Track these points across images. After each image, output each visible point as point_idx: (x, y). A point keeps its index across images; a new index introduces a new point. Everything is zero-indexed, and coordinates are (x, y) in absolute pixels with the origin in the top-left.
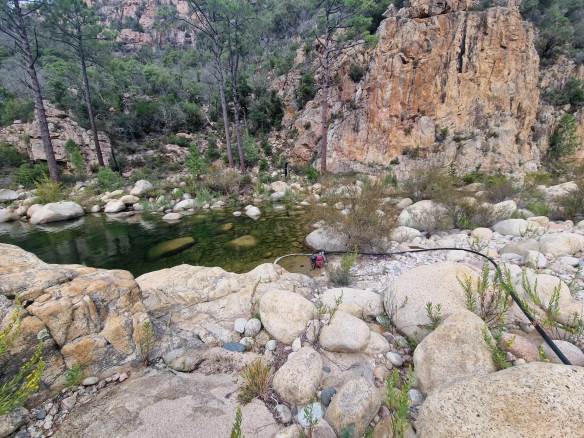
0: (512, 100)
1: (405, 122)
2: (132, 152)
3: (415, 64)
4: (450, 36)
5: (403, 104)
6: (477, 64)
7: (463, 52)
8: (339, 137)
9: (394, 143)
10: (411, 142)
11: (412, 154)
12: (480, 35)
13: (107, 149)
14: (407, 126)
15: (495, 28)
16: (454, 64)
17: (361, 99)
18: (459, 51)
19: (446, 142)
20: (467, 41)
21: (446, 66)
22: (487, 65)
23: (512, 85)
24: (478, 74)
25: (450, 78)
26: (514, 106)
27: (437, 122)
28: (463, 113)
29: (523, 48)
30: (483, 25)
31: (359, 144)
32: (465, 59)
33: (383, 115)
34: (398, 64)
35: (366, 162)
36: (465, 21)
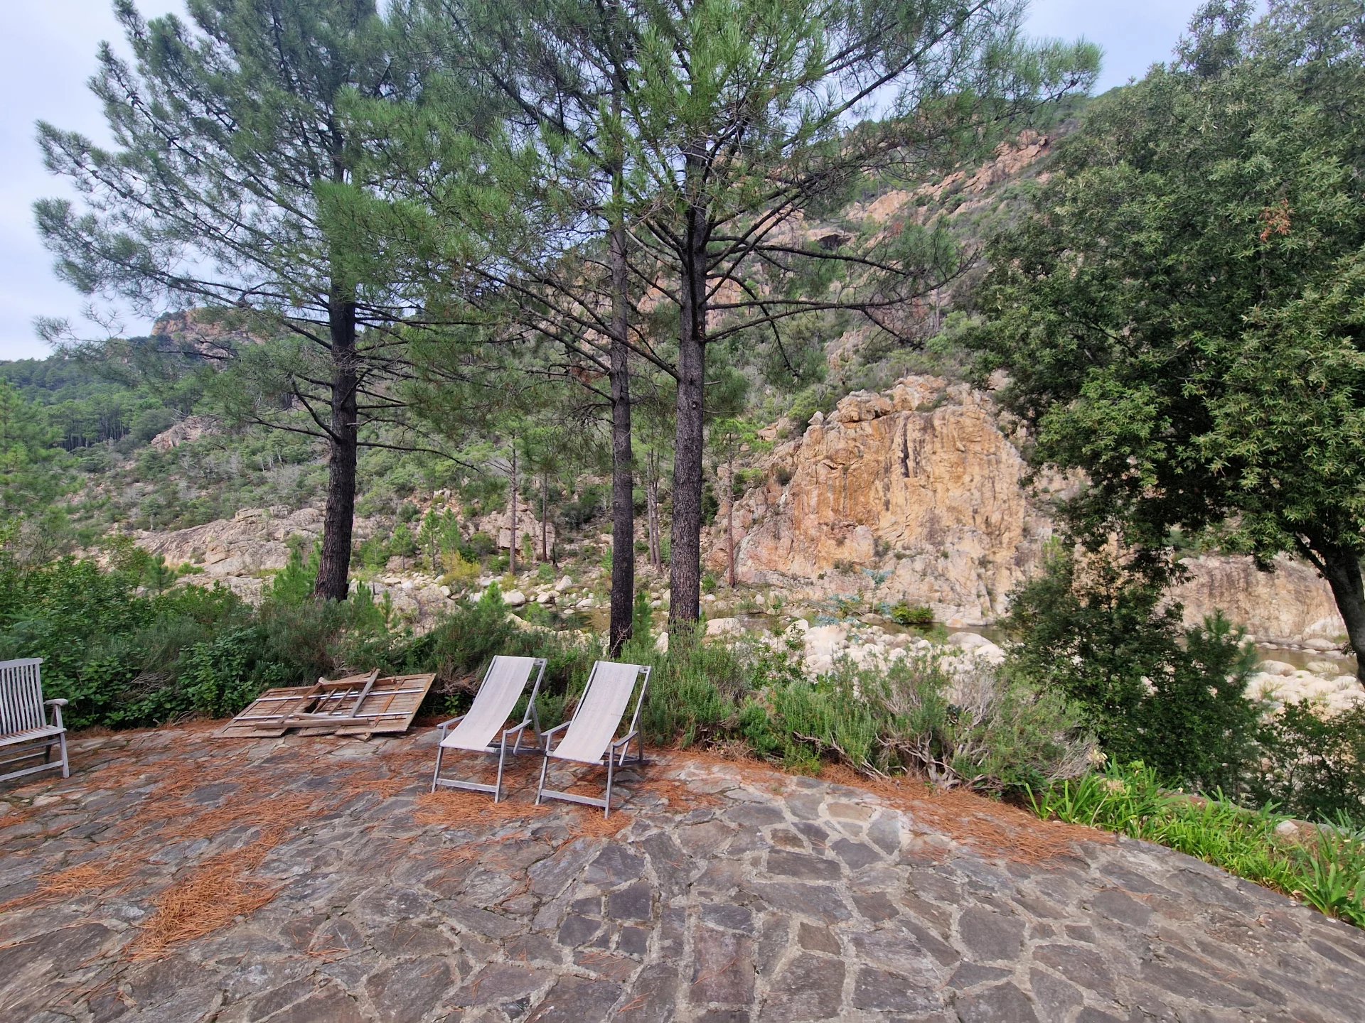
0: (975, 512)
1: (836, 531)
2: (571, 541)
3: (846, 470)
4: (887, 443)
5: (835, 511)
6: (928, 469)
7: (906, 456)
8: (757, 544)
9: (823, 553)
10: (845, 554)
11: (845, 568)
12: (927, 438)
13: (551, 539)
14: (840, 536)
15: (945, 431)
16: (898, 469)
17: (786, 504)
18: (902, 455)
19: (887, 558)
20: (910, 444)
21: (887, 470)
22: (943, 469)
23: (977, 494)
24: (932, 480)
25: (894, 483)
26: (979, 519)
27: (880, 533)
28: (913, 524)
29: (992, 450)
30: (928, 427)
31: (781, 552)
32: (911, 464)
33: (810, 522)
34: (823, 472)
35: (790, 573)
36: (905, 425)
